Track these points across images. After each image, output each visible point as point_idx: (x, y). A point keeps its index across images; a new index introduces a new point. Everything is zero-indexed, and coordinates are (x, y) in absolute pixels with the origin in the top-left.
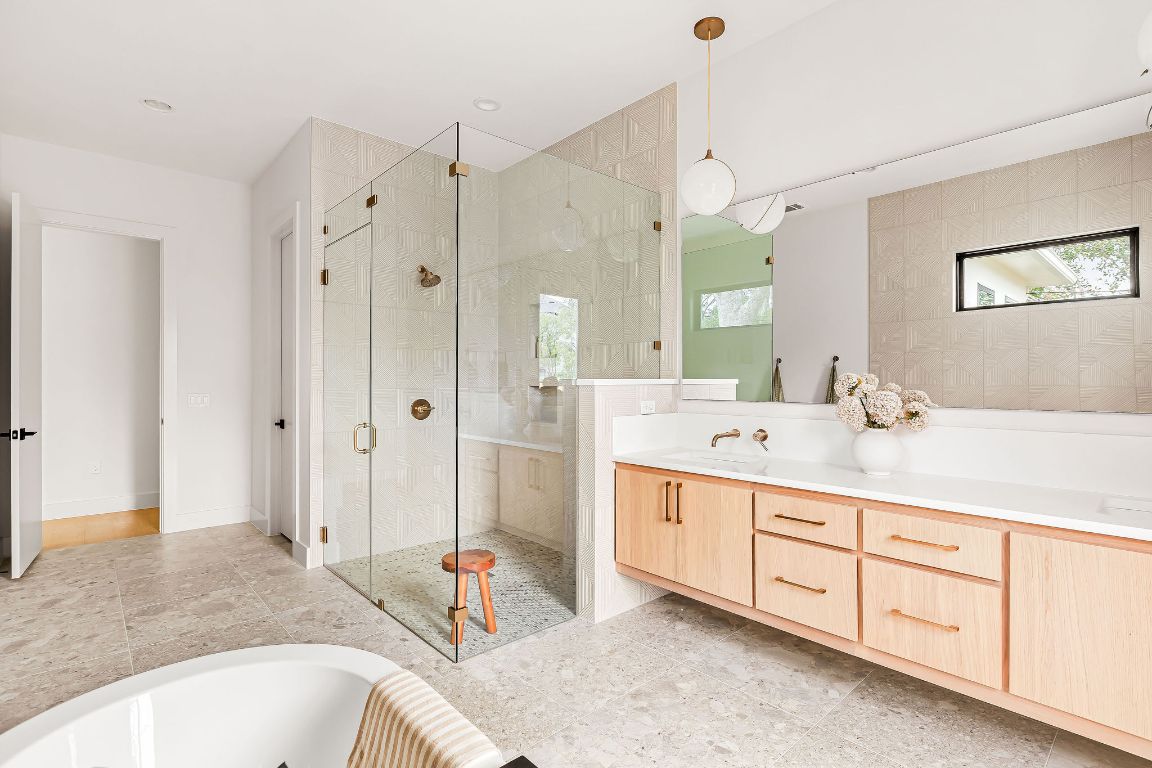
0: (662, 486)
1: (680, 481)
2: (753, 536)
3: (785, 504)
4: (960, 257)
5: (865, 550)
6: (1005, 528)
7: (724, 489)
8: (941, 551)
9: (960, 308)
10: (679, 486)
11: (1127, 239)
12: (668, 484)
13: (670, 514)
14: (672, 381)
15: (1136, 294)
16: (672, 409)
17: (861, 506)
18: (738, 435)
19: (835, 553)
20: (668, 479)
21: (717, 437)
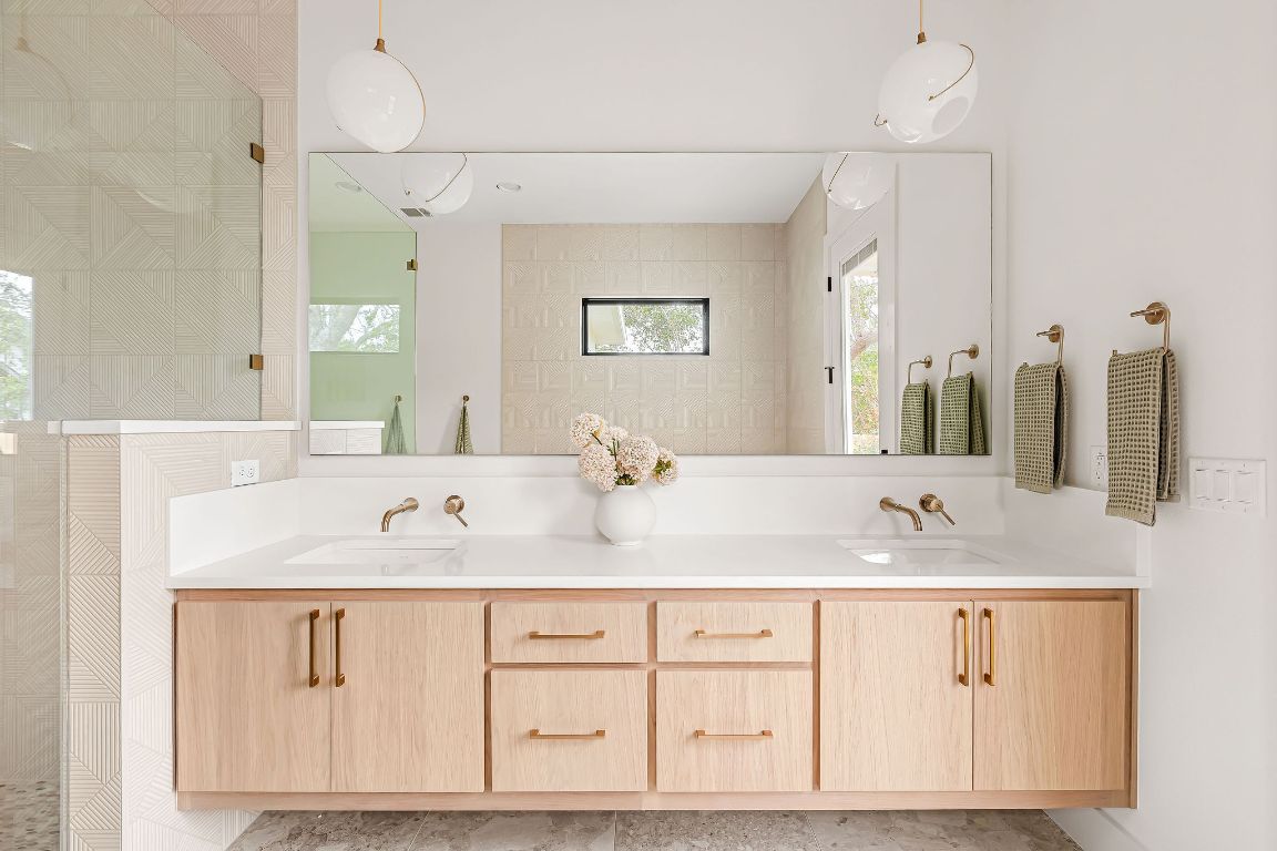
0: (298, 620)
1: (338, 606)
2: (487, 677)
3: (541, 616)
4: (586, 302)
5: (660, 659)
6: (814, 598)
7: (430, 607)
8: (751, 640)
9: (585, 353)
10: (339, 615)
11: (701, 306)
12: (314, 615)
13: (318, 670)
14: (290, 425)
15: (706, 353)
16: (289, 472)
17: (652, 601)
18: (415, 507)
19: (619, 672)
20: (314, 606)
21: (388, 516)
